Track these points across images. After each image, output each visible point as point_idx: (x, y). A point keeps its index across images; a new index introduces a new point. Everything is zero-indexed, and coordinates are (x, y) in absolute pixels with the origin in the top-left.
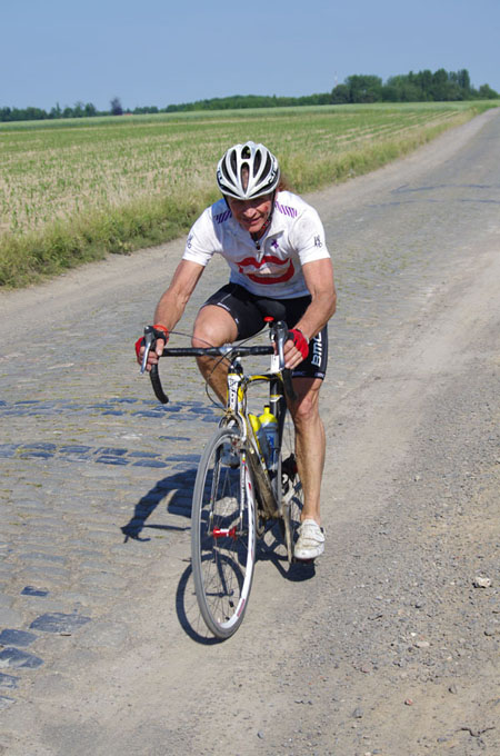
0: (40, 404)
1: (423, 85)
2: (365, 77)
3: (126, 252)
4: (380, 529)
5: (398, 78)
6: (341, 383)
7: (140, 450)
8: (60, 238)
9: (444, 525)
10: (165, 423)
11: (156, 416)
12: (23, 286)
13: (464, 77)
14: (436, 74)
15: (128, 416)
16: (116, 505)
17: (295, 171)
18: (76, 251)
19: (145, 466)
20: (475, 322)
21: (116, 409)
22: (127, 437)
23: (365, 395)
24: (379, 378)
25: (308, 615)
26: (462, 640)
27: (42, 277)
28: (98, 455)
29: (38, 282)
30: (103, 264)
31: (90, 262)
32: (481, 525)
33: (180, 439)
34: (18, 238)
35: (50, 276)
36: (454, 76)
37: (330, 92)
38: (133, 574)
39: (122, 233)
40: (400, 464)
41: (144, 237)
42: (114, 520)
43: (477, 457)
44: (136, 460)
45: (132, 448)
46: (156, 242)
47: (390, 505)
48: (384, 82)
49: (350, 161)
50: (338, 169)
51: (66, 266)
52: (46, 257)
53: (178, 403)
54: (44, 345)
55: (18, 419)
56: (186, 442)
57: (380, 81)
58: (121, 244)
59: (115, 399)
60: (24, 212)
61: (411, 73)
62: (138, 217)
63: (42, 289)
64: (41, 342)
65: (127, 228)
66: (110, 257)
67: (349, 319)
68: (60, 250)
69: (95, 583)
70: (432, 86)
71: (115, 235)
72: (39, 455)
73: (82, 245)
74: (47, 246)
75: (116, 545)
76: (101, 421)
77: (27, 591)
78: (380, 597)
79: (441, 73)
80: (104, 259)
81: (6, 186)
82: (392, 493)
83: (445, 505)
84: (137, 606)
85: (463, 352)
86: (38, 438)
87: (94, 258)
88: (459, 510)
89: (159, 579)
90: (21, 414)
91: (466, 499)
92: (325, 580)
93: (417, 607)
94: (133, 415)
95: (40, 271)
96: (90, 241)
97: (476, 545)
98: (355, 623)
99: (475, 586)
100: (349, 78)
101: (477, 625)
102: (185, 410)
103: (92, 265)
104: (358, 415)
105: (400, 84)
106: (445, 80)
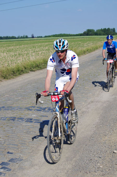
0: (13, 107)
1: (104, 32)
2: (91, 30)
3: (34, 71)
4: (92, 138)
5: (98, 30)
6: (83, 103)
7: (36, 119)
8: (18, 68)
9: (107, 138)
10: (42, 112)
11: (40, 111)
12: (10, 79)
13: (114, 30)
15: (33, 110)
16: (30, 132)
18: (22, 71)
19: (37, 123)
20: (115, 88)
21: (30, 109)
22: (33, 116)
23: (89, 106)
24: (92, 102)
25: (74, 159)
26: (110, 166)
27: (14, 77)
28: (26, 120)
29: (13, 78)
30: (28, 74)
31: (25, 73)
32: (115, 137)
33: (45, 116)
34: (9, 68)
35: (16, 77)
36: (112, 30)
37: (83, 33)
38: (33, 149)
39: (33, 67)
40: (97, 123)
41: (38, 67)
42: (29, 136)
43: (115, 121)
44: (35, 121)
45: (34, 118)
46: (41, 69)
47: (94, 133)
48: (95, 31)
49: (87, 49)
50: (84, 52)
51: (20, 74)
52: (15, 72)
53: (45, 108)
54: (14, 93)
55: (8, 111)
56: (46, 117)
57: (94, 31)
58: (33, 69)
59: (30, 107)
60: (10, 61)
61: (102, 29)
62: (37, 63)
63: (14, 80)
64: (14, 92)
65: (34, 65)
66: (30, 72)
67: (86, 87)
68: (18, 70)
69: (24, 151)
70: (107, 32)
71: (31, 67)
72: (12, 120)
73: (24, 69)
74: (15, 69)
75: (29, 142)
76: (27, 112)
77: (8, 153)
78: (91, 155)
79: (109, 29)
80: (29, 73)
81: (6, 55)
82: (94, 130)
83: (107, 133)
84: (34, 156)
85: (112, 96)
86: (12, 116)
87: (27, 72)
88: (110, 134)
89: (39, 150)
90: (8, 110)
91: (112, 131)
92: (78, 151)
93: (100, 158)
94: (34, 110)
95: (14, 76)
97: (114, 143)
98: (85, 161)
99: (114, 152)
100: (87, 30)
101: (114, 162)
102: (47, 109)
103: (26, 74)
104: (88, 111)
105: (99, 31)
106: (110, 30)
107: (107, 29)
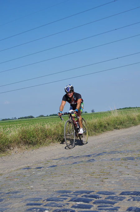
0: (119, 151)
3: (119, 129)
8: (101, 122)
18: (105, 127)
27: (97, 133)
30: (113, 131)
35: (99, 133)
41: (123, 125)
46: (126, 127)
51: (103, 131)
52: (97, 128)
55: (114, 154)
58: (117, 126)
62: (121, 119)
63: (97, 136)
65: (118, 122)
68: (101, 126)
71: (115, 123)
72: (130, 159)
74: (97, 124)
87: (110, 130)
95: (95, 131)
96: (108, 124)
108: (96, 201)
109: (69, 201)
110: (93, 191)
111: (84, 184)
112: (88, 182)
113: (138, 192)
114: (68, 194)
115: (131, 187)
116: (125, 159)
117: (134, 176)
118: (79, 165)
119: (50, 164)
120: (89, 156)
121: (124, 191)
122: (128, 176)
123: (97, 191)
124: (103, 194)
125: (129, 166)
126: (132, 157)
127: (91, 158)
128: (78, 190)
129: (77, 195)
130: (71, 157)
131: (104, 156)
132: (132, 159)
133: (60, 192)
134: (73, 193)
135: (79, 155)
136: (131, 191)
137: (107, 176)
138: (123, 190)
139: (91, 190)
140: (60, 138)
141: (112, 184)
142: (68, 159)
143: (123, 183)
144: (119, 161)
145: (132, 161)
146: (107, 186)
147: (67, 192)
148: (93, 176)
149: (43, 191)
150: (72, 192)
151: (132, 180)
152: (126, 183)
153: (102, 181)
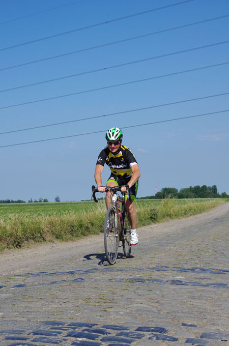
1: (196, 192)
2: (168, 188)
5: (185, 189)
7: (188, 281)
8: (81, 221)
10: (192, 274)
11: (185, 271)
13: (214, 189)
14: (202, 187)
15: (171, 271)
17: (170, 208)
21: (162, 269)
27: (74, 238)
28: (170, 282)
33: (205, 279)
35: (77, 238)
36: (210, 188)
37: (154, 195)
44: (191, 284)
45: (184, 281)
48: (179, 191)
49: (189, 208)
50: (185, 211)
53: (191, 268)
57: (177, 190)
61: (191, 187)
70: (200, 193)
76: (157, 273)
77: (184, 325)
79: (204, 187)
94: (173, 271)
96: (92, 225)
100: (163, 189)
102: (197, 270)
105: (186, 192)
106: (206, 190)
107: (201, 187)
108: (103, 337)
109: (65, 336)
110: (96, 325)
111: (79, 314)
112: (85, 311)
113: (162, 328)
114: (60, 326)
115: (149, 321)
116: (132, 281)
117: (150, 306)
118: (62, 286)
119: (13, 283)
120: (72, 273)
121: (140, 326)
122: (142, 305)
123: (102, 324)
124: (112, 329)
125: (140, 292)
126: (140, 278)
127: (76, 276)
128: (72, 321)
129: (74, 329)
130: (43, 273)
131: (96, 274)
132: (141, 281)
133: (47, 323)
134: (68, 325)
135: (55, 271)
136: (150, 326)
137: (111, 304)
138: (140, 324)
139: (93, 323)
140: (18, 243)
141: (122, 315)
142: (39, 276)
143: (137, 315)
144: (123, 283)
145: (143, 284)
146: (114, 317)
147: (59, 324)
148: (89, 303)
149: (21, 321)
150: (66, 324)
151: (149, 311)
152: (140, 315)
153: (105, 311)
